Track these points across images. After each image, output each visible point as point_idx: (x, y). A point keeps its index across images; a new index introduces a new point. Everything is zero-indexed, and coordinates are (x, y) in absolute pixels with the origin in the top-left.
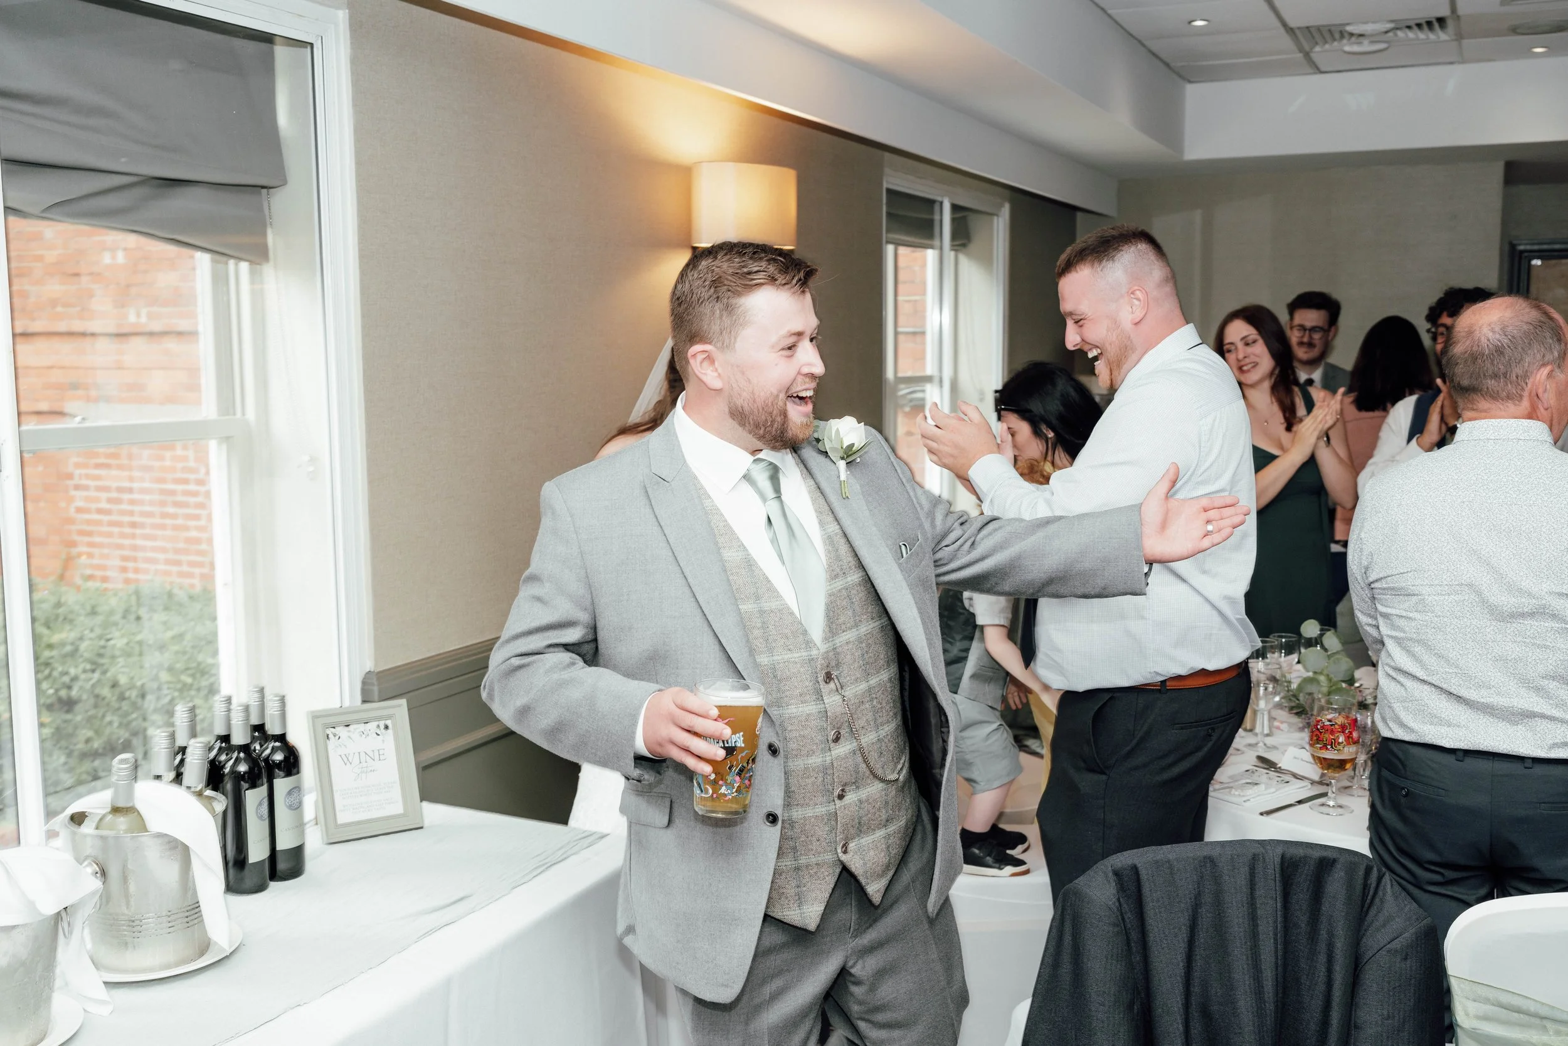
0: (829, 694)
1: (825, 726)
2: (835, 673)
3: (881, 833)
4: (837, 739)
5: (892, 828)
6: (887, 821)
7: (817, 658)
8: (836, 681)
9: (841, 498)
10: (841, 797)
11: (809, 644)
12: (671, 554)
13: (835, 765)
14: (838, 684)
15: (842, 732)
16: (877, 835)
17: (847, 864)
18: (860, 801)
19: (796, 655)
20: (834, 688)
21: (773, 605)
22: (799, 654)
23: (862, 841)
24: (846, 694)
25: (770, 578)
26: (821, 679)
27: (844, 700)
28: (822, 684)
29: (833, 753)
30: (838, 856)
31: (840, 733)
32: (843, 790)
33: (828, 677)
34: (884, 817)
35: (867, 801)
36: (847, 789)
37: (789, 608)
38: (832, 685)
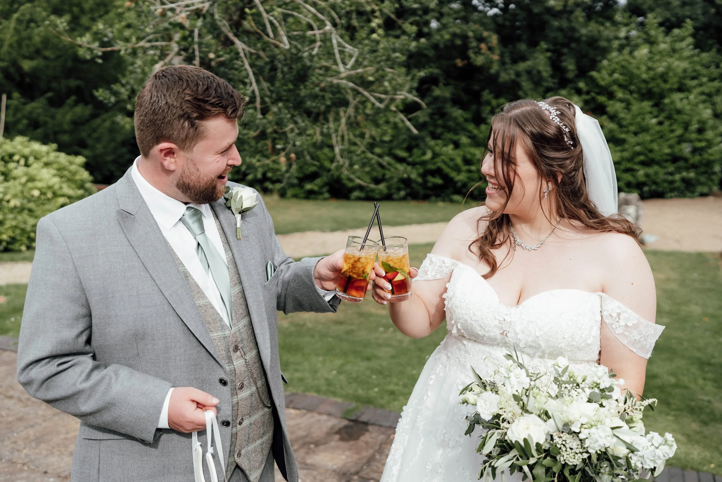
0: (237, 359)
1: (234, 379)
2: (240, 346)
3: (259, 442)
4: (242, 387)
5: (265, 438)
6: (263, 434)
7: (229, 337)
8: (241, 350)
9: (236, 239)
10: (240, 423)
11: (223, 327)
12: (141, 264)
13: (240, 404)
14: (242, 352)
15: (245, 383)
16: (257, 443)
17: (240, 464)
18: (251, 424)
19: (215, 334)
20: (240, 355)
21: (201, 302)
22: (218, 334)
23: (249, 448)
24: (247, 358)
25: (199, 285)
26: (231, 350)
27: (246, 362)
28: (232, 353)
29: (239, 396)
30: (234, 459)
31: (243, 384)
32: (242, 419)
33: (236, 349)
34: (262, 432)
35: (254, 423)
36: (244, 418)
37: (211, 304)
38: (238, 353)
